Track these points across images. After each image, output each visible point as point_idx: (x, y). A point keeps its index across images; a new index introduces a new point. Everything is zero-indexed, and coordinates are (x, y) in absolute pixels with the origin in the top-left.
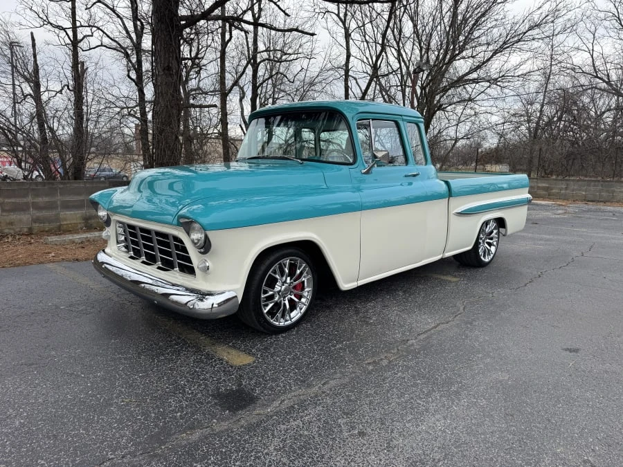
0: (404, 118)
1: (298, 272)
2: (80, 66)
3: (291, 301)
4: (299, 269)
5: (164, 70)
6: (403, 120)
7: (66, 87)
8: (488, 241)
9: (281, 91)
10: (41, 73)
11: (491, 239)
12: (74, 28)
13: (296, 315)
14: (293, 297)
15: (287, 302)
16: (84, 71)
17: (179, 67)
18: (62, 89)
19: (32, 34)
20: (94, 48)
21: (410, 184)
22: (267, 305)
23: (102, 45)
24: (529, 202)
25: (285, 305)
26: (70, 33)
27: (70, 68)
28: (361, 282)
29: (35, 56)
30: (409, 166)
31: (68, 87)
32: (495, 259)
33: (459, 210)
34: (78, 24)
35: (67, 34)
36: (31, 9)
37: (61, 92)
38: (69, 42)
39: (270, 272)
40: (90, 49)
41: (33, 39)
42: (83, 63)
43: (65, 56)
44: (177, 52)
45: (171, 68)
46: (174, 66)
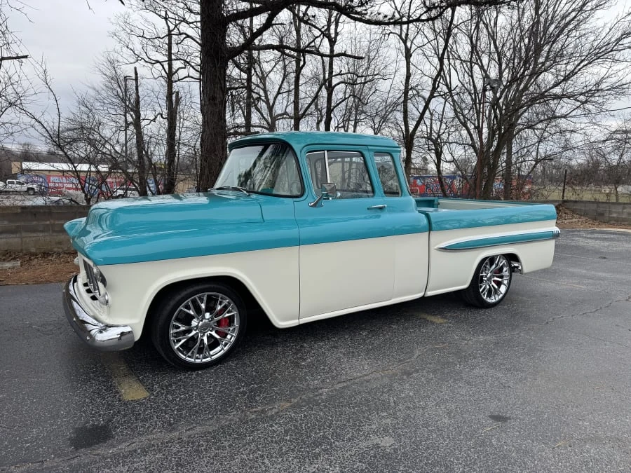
0: (370, 147)
1: (219, 307)
2: (174, 96)
3: (210, 337)
4: (220, 304)
5: (209, 100)
6: (369, 150)
7: (159, 116)
8: (496, 279)
9: (362, 112)
10: (142, 103)
11: (502, 277)
12: (170, 60)
13: (218, 352)
14: (213, 333)
15: (205, 339)
16: (178, 100)
18: (156, 117)
19: (135, 68)
20: (182, 79)
21: (379, 217)
22: (179, 341)
23: (189, 76)
24: (555, 236)
25: (202, 340)
26: (166, 67)
27: (165, 98)
28: (304, 320)
29: (137, 89)
30: (375, 197)
31: (161, 115)
32: (504, 300)
33: (443, 245)
34: (173, 57)
35: (163, 68)
36: (128, 47)
37: (154, 120)
38: (164, 74)
39: (181, 308)
40: (179, 80)
41: (136, 74)
42: (177, 93)
43: (160, 86)
44: (222, 82)
45: (216, 98)
46: (219, 95)
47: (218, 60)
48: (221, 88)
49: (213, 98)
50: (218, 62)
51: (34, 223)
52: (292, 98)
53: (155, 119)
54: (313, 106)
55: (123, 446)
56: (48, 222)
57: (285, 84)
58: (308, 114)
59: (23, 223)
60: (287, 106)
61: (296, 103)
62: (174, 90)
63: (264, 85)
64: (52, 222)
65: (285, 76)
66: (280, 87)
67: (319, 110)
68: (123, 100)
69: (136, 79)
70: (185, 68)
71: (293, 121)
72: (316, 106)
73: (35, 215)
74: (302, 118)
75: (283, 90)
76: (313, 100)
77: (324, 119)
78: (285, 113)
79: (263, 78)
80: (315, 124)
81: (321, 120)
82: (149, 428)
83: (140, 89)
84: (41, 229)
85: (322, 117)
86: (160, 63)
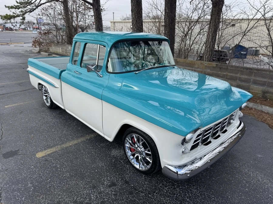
51: (220, 72)
56: (225, 73)
59: (215, 72)
64: (227, 73)
73: (221, 69)
84: (222, 76)
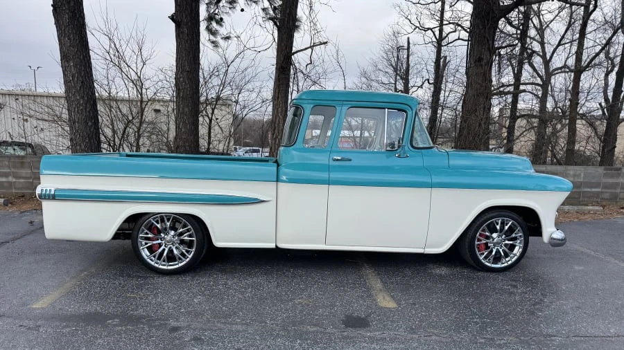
2: (442, 60)
5: (475, 62)
7: (426, 82)
12: (441, 25)
16: (445, 64)
17: (491, 57)
18: (423, 83)
19: (408, 38)
20: (452, 42)
23: (459, 39)
26: (437, 33)
27: (433, 64)
29: (408, 58)
31: (428, 80)
34: (445, 22)
35: (434, 35)
37: (421, 87)
38: (434, 40)
40: (448, 44)
41: (409, 43)
42: (446, 57)
43: (429, 53)
44: (491, 42)
45: (483, 59)
46: (485, 56)
47: (488, 21)
48: (489, 48)
49: (480, 60)
50: (488, 24)
52: (575, 49)
53: (422, 85)
54: (602, 55)
55: (377, 333)
57: (569, 33)
58: (595, 65)
60: (568, 58)
61: (579, 54)
62: (442, 55)
63: (542, 37)
65: (570, 25)
66: (563, 37)
67: (610, 58)
68: (395, 70)
69: (408, 49)
70: (455, 31)
71: (573, 74)
72: (607, 54)
74: (584, 70)
75: (565, 41)
76: (603, 49)
77: (616, 69)
78: (565, 66)
79: (541, 31)
80: (604, 75)
81: (612, 71)
82: (396, 327)
83: (411, 58)
85: (614, 66)
86: (431, 29)
